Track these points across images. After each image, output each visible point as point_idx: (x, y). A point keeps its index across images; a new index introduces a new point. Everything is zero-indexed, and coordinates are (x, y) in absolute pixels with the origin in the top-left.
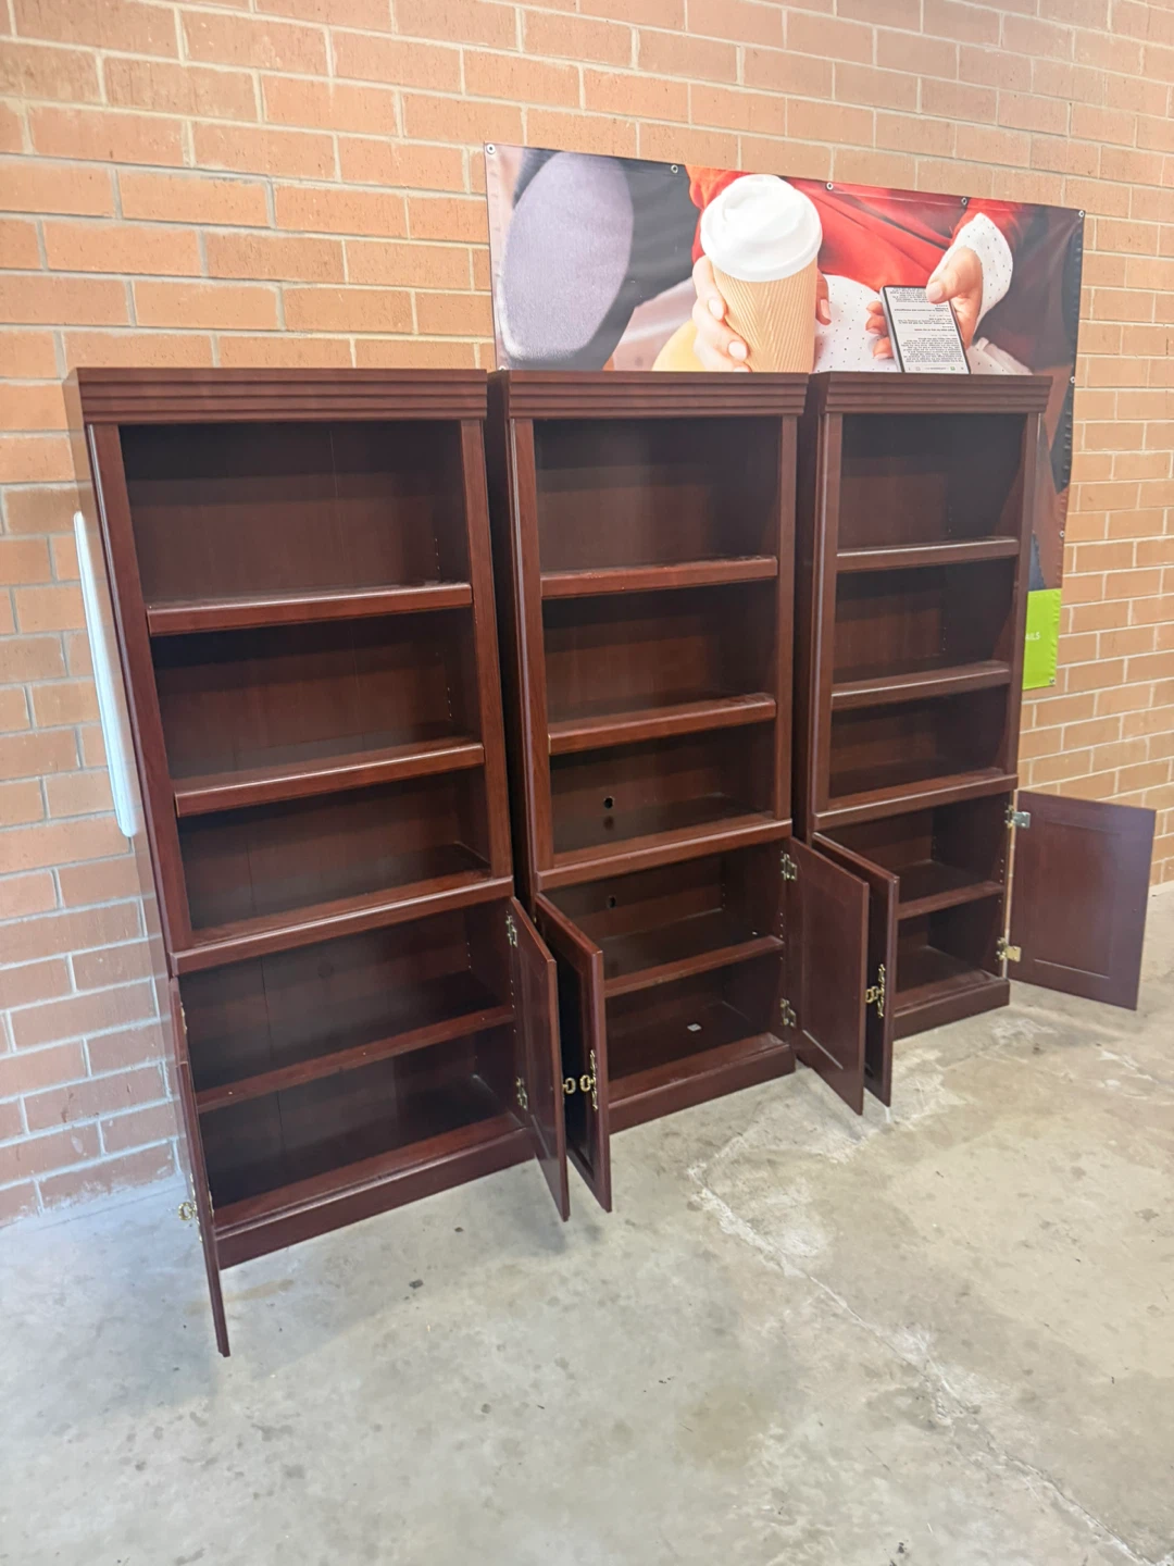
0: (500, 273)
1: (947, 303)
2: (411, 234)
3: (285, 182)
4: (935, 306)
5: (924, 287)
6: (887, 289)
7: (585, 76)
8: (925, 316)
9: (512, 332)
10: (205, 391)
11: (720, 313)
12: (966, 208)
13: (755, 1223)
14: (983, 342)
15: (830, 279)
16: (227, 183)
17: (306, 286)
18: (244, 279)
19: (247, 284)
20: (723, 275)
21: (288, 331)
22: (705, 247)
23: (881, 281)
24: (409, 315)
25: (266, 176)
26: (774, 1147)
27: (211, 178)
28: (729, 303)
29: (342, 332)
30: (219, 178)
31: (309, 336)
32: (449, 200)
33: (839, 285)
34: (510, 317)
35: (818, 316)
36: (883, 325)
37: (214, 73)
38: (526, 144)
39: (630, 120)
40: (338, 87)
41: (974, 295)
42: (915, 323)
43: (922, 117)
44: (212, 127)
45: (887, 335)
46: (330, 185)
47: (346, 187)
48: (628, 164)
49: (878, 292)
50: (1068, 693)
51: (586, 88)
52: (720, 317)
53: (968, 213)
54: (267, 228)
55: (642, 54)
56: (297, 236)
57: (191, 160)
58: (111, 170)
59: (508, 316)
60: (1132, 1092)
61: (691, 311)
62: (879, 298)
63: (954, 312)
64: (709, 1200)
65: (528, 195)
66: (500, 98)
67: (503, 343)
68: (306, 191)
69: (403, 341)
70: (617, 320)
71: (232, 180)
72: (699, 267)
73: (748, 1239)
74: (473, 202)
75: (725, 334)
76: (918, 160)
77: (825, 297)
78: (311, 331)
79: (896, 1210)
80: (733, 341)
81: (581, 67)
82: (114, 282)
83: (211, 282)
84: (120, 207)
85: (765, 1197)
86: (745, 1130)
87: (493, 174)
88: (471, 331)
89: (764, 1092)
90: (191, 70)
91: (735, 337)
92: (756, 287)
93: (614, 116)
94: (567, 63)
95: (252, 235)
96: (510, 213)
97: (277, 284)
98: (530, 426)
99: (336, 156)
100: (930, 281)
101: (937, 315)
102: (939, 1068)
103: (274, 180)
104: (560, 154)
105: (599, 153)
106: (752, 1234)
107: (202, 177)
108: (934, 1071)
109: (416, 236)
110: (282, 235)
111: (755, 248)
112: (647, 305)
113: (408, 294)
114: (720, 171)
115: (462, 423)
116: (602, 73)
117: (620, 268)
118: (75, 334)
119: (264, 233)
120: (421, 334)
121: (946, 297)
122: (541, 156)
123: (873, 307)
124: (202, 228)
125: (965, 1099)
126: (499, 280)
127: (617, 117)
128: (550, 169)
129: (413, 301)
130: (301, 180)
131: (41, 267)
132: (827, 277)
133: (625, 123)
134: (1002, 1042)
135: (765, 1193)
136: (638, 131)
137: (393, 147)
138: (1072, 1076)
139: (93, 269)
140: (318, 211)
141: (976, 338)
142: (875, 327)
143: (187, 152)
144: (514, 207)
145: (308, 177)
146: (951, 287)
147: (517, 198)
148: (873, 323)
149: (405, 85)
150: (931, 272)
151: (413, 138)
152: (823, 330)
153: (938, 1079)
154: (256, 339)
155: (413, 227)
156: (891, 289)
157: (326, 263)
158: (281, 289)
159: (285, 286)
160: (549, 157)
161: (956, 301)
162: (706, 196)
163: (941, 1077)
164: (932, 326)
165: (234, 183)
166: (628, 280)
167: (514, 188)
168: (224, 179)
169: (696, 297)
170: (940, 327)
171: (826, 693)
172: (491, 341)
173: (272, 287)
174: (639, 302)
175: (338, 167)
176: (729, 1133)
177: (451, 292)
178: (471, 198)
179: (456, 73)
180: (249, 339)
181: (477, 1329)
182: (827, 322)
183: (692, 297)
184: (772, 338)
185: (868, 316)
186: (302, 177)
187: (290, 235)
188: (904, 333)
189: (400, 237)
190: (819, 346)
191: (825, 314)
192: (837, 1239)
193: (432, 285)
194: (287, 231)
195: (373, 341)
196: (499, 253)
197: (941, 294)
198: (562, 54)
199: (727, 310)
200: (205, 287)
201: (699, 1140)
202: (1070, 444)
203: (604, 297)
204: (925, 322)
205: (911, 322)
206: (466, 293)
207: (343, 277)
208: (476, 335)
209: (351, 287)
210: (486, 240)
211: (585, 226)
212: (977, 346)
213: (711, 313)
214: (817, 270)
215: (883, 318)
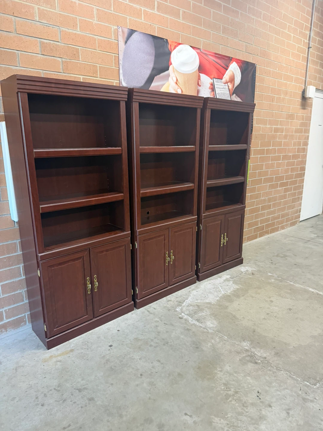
0: (121, 63)
1: (227, 84)
2: (98, 49)
3: (64, 29)
4: (224, 84)
5: (222, 79)
7: (144, 11)
9: (124, 80)
10: (53, 85)
11: (175, 80)
12: (231, 60)
13: (198, 320)
14: (235, 95)
16: (47, 27)
17: (69, 60)
18: (52, 56)
19: (53, 58)
20: (176, 70)
21: (64, 73)
23: (212, 76)
24: (97, 72)
25: (59, 27)
26: (196, 302)
27: (43, 25)
29: (79, 75)
30: (45, 25)
31: (70, 75)
32: (108, 41)
33: (203, 76)
34: (124, 76)
35: (198, 84)
36: (213, 88)
38: (128, 28)
39: (154, 25)
40: (79, 4)
41: (233, 83)
42: (220, 88)
43: (222, 35)
44: (43, 10)
45: (213, 91)
46: (76, 32)
47: (81, 33)
48: (154, 37)
49: (212, 79)
50: (251, 186)
51: (144, 15)
52: (176, 82)
53: (232, 61)
54: (58, 42)
55: (157, 8)
56: (67, 45)
57: (37, 19)
58: (13, 18)
59: (123, 75)
60: (278, 282)
61: (168, 79)
62: (212, 81)
63: (228, 86)
64: (184, 316)
65: (129, 42)
66: (122, 14)
67: (121, 83)
68: (70, 32)
69: (95, 79)
70: (150, 80)
71: (49, 26)
72: (171, 67)
73: (197, 325)
74: (114, 42)
75: (177, 86)
76: (221, 46)
77: (200, 79)
78: (70, 74)
79: (232, 314)
81: (143, 9)
82: (14, 52)
83: (42, 56)
84: (16, 30)
85: (198, 314)
86: (188, 298)
87: (120, 35)
88: (113, 79)
89: (190, 288)
91: (179, 87)
92: (184, 74)
94: (139, 7)
95: (54, 43)
96: (124, 47)
97: (61, 59)
98: (138, 104)
99: (78, 23)
101: (225, 87)
102: (231, 279)
103: (61, 28)
104: (137, 32)
105: (147, 33)
106: (198, 323)
107: (40, 24)
109: (99, 50)
111: (184, 64)
112: (158, 76)
113: (97, 66)
114: (176, 42)
115: (121, 101)
116: (148, 11)
117: (151, 65)
119: (57, 43)
120: (100, 78)
121: (226, 83)
122: (132, 32)
123: (210, 83)
124: (40, 39)
125: (239, 286)
126: (121, 65)
127: (151, 24)
128: (135, 36)
129: (98, 68)
130: (68, 29)
132: (200, 74)
133: (153, 26)
134: (244, 272)
136: (156, 29)
137: (94, 23)
138: (263, 279)
139: (7, 48)
140: (73, 39)
141: (233, 94)
142: (211, 88)
143: (36, 16)
144: (125, 45)
146: (228, 80)
147: (126, 42)
148: (210, 87)
149: (97, 6)
150: (224, 76)
151: (99, 21)
153: (231, 282)
154: (55, 74)
155: (98, 47)
157: (75, 54)
158: (62, 60)
159: (63, 60)
160: (134, 32)
161: (229, 84)
162: (172, 48)
164: (223, 90)
165: (49, 27)
166: (153, 69)
167: (125, 39)
168: (47, 26)
170: (225, 90)
171: (205, 183)
173: (60, 59)
174: (156, 75)
175: (78, 27)
176: (184, 299)
177: (108, 67)
178: (114, 41)
179: (111, 5)
180: (53, 74)
181: (132, 355)
182: (200, 86)
183: (169, 75)
184: (187, 89)
185: (209, 85)
186: (69, 28)
187: (65, 45)
188: (217, 91)
189: (95, 50)
190: (198, 92)
191: (200, 84)
192: (219, 322)
193: (103, 64)
194: (64, 44)
195: (87, 78)
196: (121, 57)
198: (138, 4)
199: (177, 80)
200: (40, 57)
201: (177, 301)
202: (253, 123)
203: (147, 73)
204: (222, 88)
205: (219, 88)
206: (112, 67)
207: (79, 59)
208: (115, 80)
209: (82, 62)
210: (118, 53)
211: (143, 53)
212: (233, 96)
213: (173, 80)
214: (198, 72)
215: (213, 86)
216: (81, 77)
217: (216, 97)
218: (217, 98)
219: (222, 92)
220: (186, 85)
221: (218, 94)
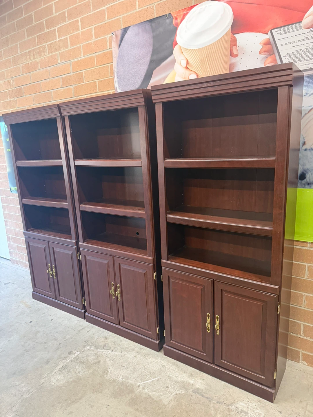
0: (116, 70)
3: (73, 61)
4: (309, 30)
5: (301, 22)
6: (273, 31)
8: (302, 37)
9: (119, 87)
15: (237, 36)
17: (77, 85)
18: (68, 86)
21: (75, 97)
22: (178, 42)
23: (270, 27)
24: (96, 87)
25: (70, 60)
28: (188, 60)
29: (84, 95)
32: (104, 53)
33: (243, 37)
34: (119, 83)
35: (232, 54)
36: (270, 49)
37: (62, 39)
38: (122, 28)
39: (152, 5)
40: (81, 32)
42: (293, 43)
44: (62, 52)
45: (274, 53)
46: (81, 58)
47: (83, 57)
49: (267, 34)
51: (138, 1)
52: (185, 66)
54: (71, 73)
56: (75, 73)
57: (59, 61)
58: (49, 68)
59: (118, 82)
62: (268, 36)
64: (75, 354)
65: (122, 44)
66: (115, 17)
67: (117, 91)
68: (77, 61)
74: (109, 51)
75: (188, 72)
77: (235, 45)
78: (78, 96)
79: (81, 398)
80: (191, 74)
82: (50, 92)
83: (63, 88)
84: (50, 76)
86: (116, 351)
87: (114, 41)
88: (110, 89)
90: (59, 41)
91: (191, 72)
92: (200, 50)
93: (146, 7)
95: (68, 75)
96: (117, 51)
97: (73, 86)
99: (82, 51)
100: (304, 18)
101: (310, 34)
104: (131, 27)
105: (142, 21)
106: (58, 368)
107: (61, 65)
108: (186, 389)
109: (97, 65)
110: (73, 74)
112: (157, 68)
114: (185, 9)
117: (148, 59)
120: (99, 92)
123: (263, 42)
126: (115, 72)
127: (147, 7)
129: (97, 83)
132: (236, 35)
133: (151, 7)
135: (81, 365)
136: (155, 8)
137: (92, 43)
140: (79, 66)
142: (265, 52)
144: (119, 49)
145: (77, 58)
147: (120, 46)
148: (264, 49)
149: (94, 25)
150: (305, 12)
151: (96, 38)
152: (233, 60)
155: (97, 63)
156: (276, 30)
157: (80, 78)
158: (73, 87)
159: (74, 86)
160: (128, 29)
162: (179, 21)
163: (183, 392)
166: (151, 62)
167: (119, 43)
168: (64, 64)
169: (175, 61)
173: (72, 87)
174: (155, 69)
175: (82, 53)
176: (113, 348)
177: (105, 79)
179: (105, 15)
182: (237, 56)
183: (174, 61)
185: (261, 47)
188: (285, 50)
189: (94, 67)
191: (235, 52)
193: (101, 78)
196: (115, 64)
199: (188, 63)
204: (301, 41)
206: (109, 78)
207: (83, 81)
208: (111, 90)
209: (85, 83)
210: (112, 62)
211: (138, 48)
213: (182, 66)
214: (231, 34)
215: (270, 46)
216: (86, 96)
217: (279, 63)
218: (284, 63)
219: (302, 47)
220: (205, 65)
221: (287, 57)
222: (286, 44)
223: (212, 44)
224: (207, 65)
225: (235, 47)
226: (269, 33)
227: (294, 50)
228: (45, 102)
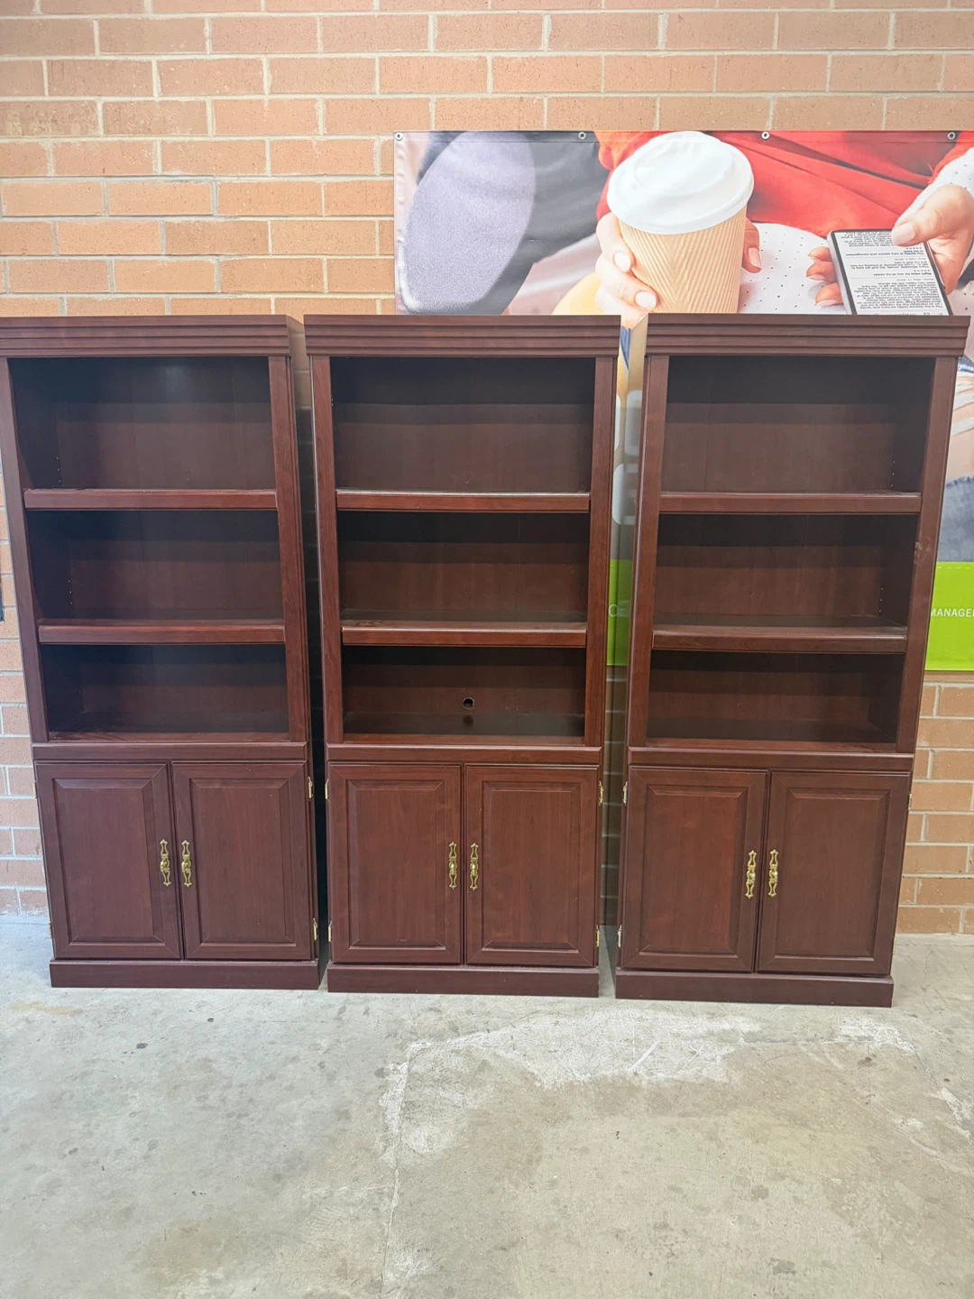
0: (401, 239)
1: (922, 245)
2: (326, 212)
3: (227, 179)
4: (905, 249)
5: (890, 230)
6: (836, 234)
7: (493, 64)
8: (891, 261)
9: (411, 288)
11: (626, 263)
12: (954, 143)
13: (409, 1107)
15: (762, 228)
16: (183, 184)
17: (237, 258)
18: (192, 255)
19: (194, 258)
20: (633, 230)
21: (222, 293)
23: (831, 225)
24: (320, 277)
25: (212, 176)
27: (172, 182)
28: (636, 256)
29: (264, 293)
30: (177, 181)
31: (239, 296)
32: (360, 182)
34: (410, 276)
35: (745, 264)
36: (830, 271)
37: (179, 103)
38: (433, 129)
39: (538, 96)
40: (271, 101)
41: (962, 235)
42: (875, 267)
43: (895, 53)
44: (175, 144)
45: (836, 282)
46: (260, 178)
47: (273, 178)
48: (534, 136)
49: (825, 238)
51: (494, 74)
52: (627, 269)
53: (958, 148)
54: (211, 215)
55: (552, 37)
56: (233, 219)
57: (158, 169)
58: (103, 182)
59: (408, 276)
61: (594, 264)
62: (827, 243)
63: (932, 255)
64: (399, 1072)
65: (431, 172)
66: (411, 93)
67: (402, 298)
68: (243, 185)
69: (315, 299)
70: (516, 274)
71: (186, 181)
72: (604, 224)
73: (389, 1117)
74: (381, 182)
76: (885, 99)
77: (756, 246)
78: (241, 293)
79: (538, 1148)
80: (640, 291)
81: (489, 56)
82: (100, 261)
83: (168, 258)
84: (107, 208)
86: (496, 1028)
87: (401, 157)
88: (374, 287)
90: (162, 103)
91: (644, 288)
92: (669, 239)
93: (520, 96)
94: (476, 54)
95: (199, 221)
96: (413, 188)
97: (217, 258)
98: (327, 362)
99: (268, 156)
100: (896, 224)
101: (906, 258)
102: (742, 1040)
103: (218, 178)
104: (465, 134)
105: (504, 129)
106: (396, 1115)
107: (166, 181)
108: (731, 1042)
109: (330, 213)
110: (222, 220)
112: (545, 260)
113: (320, 261)
114: (633, 133)
115: (270, 358)
116: (510, 59)
118: (73, 299)
119: (207, 219)
120: (330, 292)
121: (920, 239)
122: (446, 138)
123: (814, 253)
124: (164, 219)
125: (730, 1078)
126: (401, 245)
127: (523, 96)
128: (455, 149)
129: (325, 266)
130: (239, 177)
131: (54, 253)
132: (758, 226)
133: (533, 99)
135: (447, 1086)
136: (545, 106)
137: (315, 144)
139: (88, 253)
140: (250, 200)
141: (963, 281)
142: (818, 273)
143: (156, 164)
144: (418, 183)
145: (244, 174)
146: (926, 228)
147: (421, 175)
148: (817, 269)
149: (326, 93)
150: (899, 213)
151: (331, 134)
152: (749, 277)
153: (725, 1051)
154: (197, 300)
155: (327, 207)
156: (843, 234)
157: (254, 239)
158: (218, 261)
159: (222, 259)
160: (454, 138)
161: (934, 244)
162: (616, 155)
163: (732, 1050)
164: (900, 270)
165: (187, 184)
166: (527, 240)
167: (419, 166)
168: (181, 181)
169: (600, 252)
170: (910, 270)
172: (393, 297)
173: (212, 260)
174: (537, 259)
175: (268, 164)
176: (481, 1026)
177: (358, 257)
178: (380, 178)
179: (372, 78)
180: (193, 299)
181: (137, 1094)
182: (757, 270)
183: (597, 251)
184: (687, 287)
185: (811, 262)
186: (239, 174)
187: (228, 220)
188: (856, 279)
189: (316, 216)
190: (744, 294)
191: (754, 262)
193: (341, 253)
194: (225, 217)
195: (289, 299)
196: (400, 222)
197: (913, 236)
198: (471, 48)
199: (635, 263)
200: (163, 262)
201: (451, 1022)
203: (504, 254)
204: (889, 266)
205: (868, 267)
206: (372, 257)
207: (267, 250)
208: (379, 293)
209: (274, 257)
210: (390, 213)
211: (486, 195)
212: (965, 290)
213: (617, 266)
214: (746, 219)
215: (829, 263)
216: (272, 297)
219: (891, 280)
220: (680, 277)
221: (861, 294)
222: (861, 267)
223: (699, 232)
224: (686, 277)
225: (755, 249)
226: (829, 237)
227: (875, 282)
228: (68, 293)
